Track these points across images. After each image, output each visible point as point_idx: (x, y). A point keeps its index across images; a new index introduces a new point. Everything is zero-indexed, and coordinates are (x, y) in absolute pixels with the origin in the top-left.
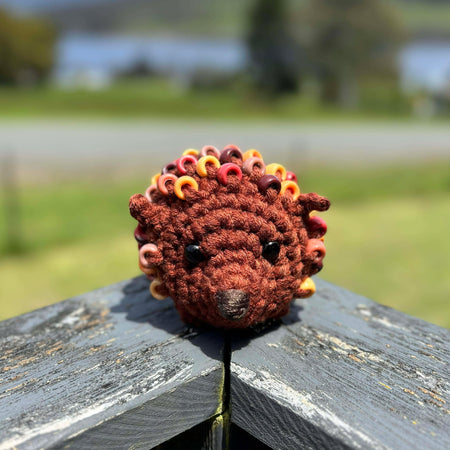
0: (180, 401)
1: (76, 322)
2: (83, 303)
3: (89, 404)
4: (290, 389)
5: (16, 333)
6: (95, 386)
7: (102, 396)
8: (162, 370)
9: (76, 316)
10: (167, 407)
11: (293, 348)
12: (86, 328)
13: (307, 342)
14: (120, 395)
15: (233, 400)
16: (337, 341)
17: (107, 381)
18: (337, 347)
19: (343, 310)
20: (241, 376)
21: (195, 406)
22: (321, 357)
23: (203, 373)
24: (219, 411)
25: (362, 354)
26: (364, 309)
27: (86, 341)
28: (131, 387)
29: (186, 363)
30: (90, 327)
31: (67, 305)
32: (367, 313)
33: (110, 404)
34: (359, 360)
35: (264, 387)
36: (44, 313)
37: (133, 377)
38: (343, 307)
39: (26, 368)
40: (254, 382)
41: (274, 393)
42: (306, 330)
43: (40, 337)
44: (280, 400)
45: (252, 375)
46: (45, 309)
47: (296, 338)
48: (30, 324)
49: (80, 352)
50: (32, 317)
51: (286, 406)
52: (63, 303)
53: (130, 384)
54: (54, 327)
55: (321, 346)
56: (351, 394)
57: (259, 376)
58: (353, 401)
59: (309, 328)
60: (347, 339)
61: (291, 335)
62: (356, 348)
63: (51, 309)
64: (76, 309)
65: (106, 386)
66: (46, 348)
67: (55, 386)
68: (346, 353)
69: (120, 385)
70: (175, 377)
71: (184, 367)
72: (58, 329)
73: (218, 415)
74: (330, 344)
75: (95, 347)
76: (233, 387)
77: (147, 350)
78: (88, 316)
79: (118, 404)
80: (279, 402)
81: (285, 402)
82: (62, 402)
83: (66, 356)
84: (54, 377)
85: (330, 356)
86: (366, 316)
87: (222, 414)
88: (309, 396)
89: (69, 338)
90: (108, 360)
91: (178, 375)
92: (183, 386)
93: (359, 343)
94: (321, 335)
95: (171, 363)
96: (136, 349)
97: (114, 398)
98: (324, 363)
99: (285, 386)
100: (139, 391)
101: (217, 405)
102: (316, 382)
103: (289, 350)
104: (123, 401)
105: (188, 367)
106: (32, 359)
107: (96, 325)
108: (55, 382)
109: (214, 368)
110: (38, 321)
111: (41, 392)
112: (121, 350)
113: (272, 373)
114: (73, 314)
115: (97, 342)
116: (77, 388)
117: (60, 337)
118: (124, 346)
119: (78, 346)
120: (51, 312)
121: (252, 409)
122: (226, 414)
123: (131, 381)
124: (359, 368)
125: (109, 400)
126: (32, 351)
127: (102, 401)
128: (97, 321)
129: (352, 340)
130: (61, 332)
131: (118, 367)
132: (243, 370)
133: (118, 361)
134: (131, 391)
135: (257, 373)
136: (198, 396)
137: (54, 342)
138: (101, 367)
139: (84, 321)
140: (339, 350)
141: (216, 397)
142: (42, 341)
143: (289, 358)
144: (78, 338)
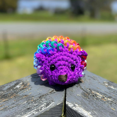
0: (51, 113)
1: (20, 87)
2: (22, 81)
3: (23, 115)
4: (84, 110)
5: (2, 91)
6: (25, 109)
7: (27, 112)
8: (45, 104)
9: (20, 85)
10: (47, 115)
12: (23, 89)
13: (89, 94)
14: (32, 112)
15: (67, 112)
16: (98, 94)
17: (28, 107)
18: (98, 96)
19: (100, 83)
20: (69, 106)
21: (55, 114)
22: (93, 99)
23: (58, 104)
24: (63, 115)
25: (106, 98)
26: (106, 83)
27: (23, 93)
28: (36, 109)
29: (53, 101)
30: (24, 89)
31: (17, 81)
32: (107, 84)
33: (29, 115)
34: (105, 100)
35: (76, 109)
36: (11, 84)
37: (36, 106)
38: (99, 82)
39: (5, 102)
40: (73, 108)
41: (79, 111)
42: (88, 90)
43: (9, 92)
44: (81, 114)
45: (72, 105)
47: (85, 93)
49: (21, 97)
50: (6, 85)
51: (83, 116)
53: (35, 108)
54: (13, 89)
55: (93, 95)
56: (103, 112)
57: (75, 106)
58: (104, 114)
59: (90, 89)
60: (101, 93)
62: (104, 96)
63: (13, 83)
64: (20, 83)
65: (28, 109)
66: (11, 96)
67: (13, 109)
68: (101, 98)
69: (33, 108)
70: (49, 106)
71: (52, 103)
72: (14, 89)
73: (62, 116)
74: (96, 95)
75: (25, 95)
76: (67, 109)
77: (41, 97)
78: (23, 85)
79: (32, 115)
80: (81, 115)
81: (82, 115)
82: (15, 114)
83: (17, 98)
84: (13, 106)
85: (96, 99)
86: (106, 85)
87: (63, 116)
88: (90, 113)
89: (18, 92)
90: (29, 100)
91: (50, 105)
92: (52, 109)
93: (105, 94)
94: (93, 92)
95: (48, 101)
96: (37, 96)
97: (31, 113)
98: (94, 101)
99: (82, 109)
100: (38, 110)
101: (62, 113)
102: (92, 108)
103: (84, 97)
104: (33, 114)
105: (53, 103)
106: (6, 99)
107: (26, 88)
108: (13, 107)
109: (61, 103)
110: (8, 87)
111: (8, 111)
112: (33, 96)
113: (78, 105)
114: (19, 85)
115: (26, 94)
116: (19, 110)
117: (15, 92)
119: (20, 95)
120: (13, 84)
121: (72, 115)
122: (65, 116)
123: (36, 107)
124: (105, 103)
125: (29, 114)
126: (6, 97)
127: (27, 114)
128: (26, 87)
129: (103, 93)
130: (15, 90)
131: (32, 103)
132: (70, 103)
133: (32, 101)
134: (36, 111)
136: (56, 111)
137: (13, 93)
138: (27, 102)
139: (22, 87)
140: (99, 97)
141: (62, 111)
142: (10, 93)
143: (84, 100)
144: (20, 93)
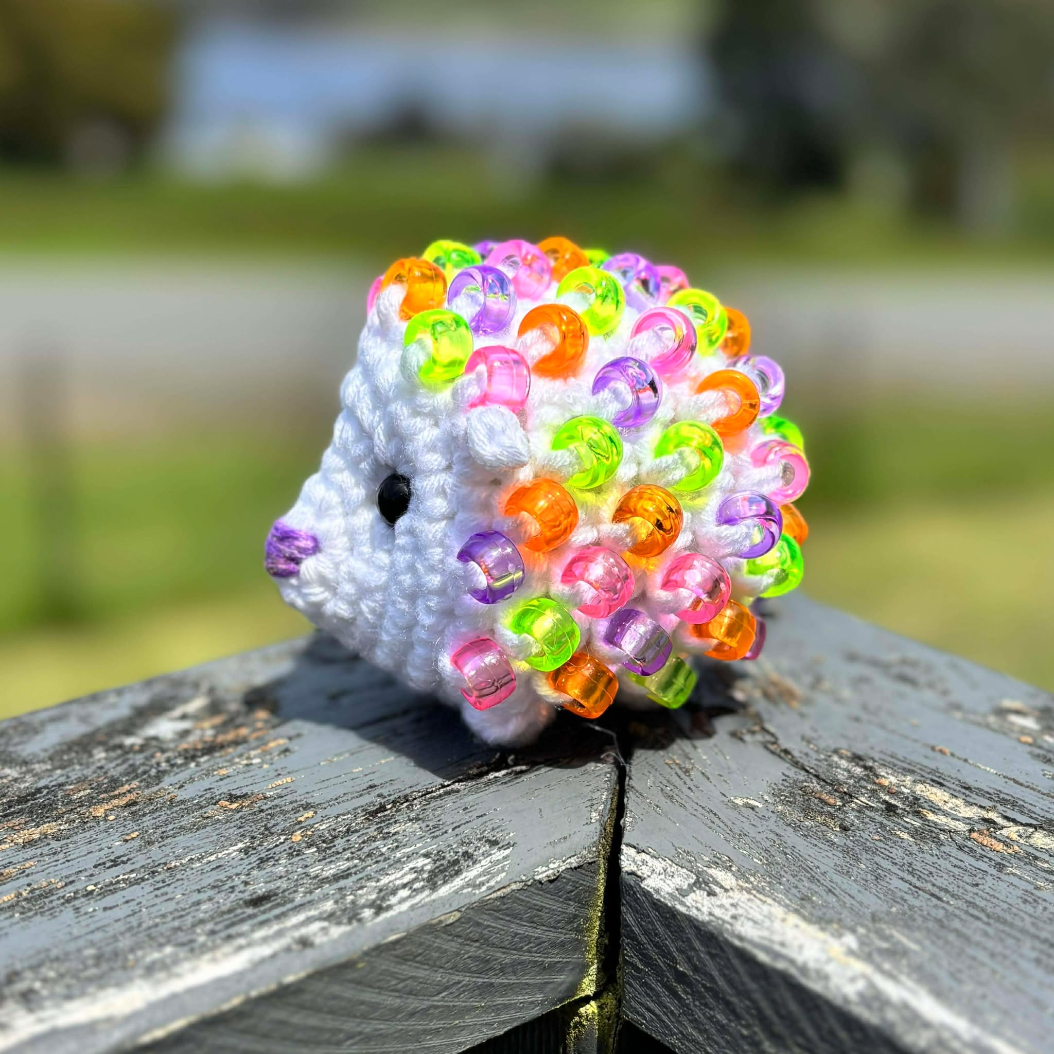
0: (473, 950)
1: (185, 734)
2: (204, 687)
3: (204, 949)
4: (793, 919)
5: (9, 761)
6: (225, 901)
7: (245, 927)
8: (420, 862)
9: (184, 717)
10: (435, 966)
11: (807, 811)
12: (210, 749)
13: (848, 796)
14: (297, 927)
15: (629, 953)
16: (937, 795)
17: (261, 888)
18: (935, 809)
19: (958, 715)
20: (651, 884)
21: (515, 967)
22: (888, 836)
23: (543, 874)
24: (588, 987)
25: (1012, 831)
26: (1018, 712)
27: (206, 783)
28: (329, 906)
29: (494, 843)
30: (222, 747)
31: (158, 688)
32: (1030, 723)
33: (266, 951)
34: (1000, 847)
35: (718, 912)
36: (93, 709)
37: (337, 878)
38: (957, 707)
39: (30, 852)
40: (689, 900)
41: (746, 929)
42: (844, 763)
43: (76, 772)
44: (767, 950)
45: (683, 879)
46: (94, 698)
47: (815, 785)
48: (52, 737)
49: (188, 811)
50: (54, 720)
51: (780, 965)
52: (149, 683)
53: (326, 897)
54: (121, 746)
55: (890, 809)
56: (977, 938)
57: (702, 883)
58: (982, 956)
59: (857, 758)
60: (966, 790)
61: (802, 776)
62: (992, 815)
63: (112, 699)
64: (185, 701)
65: (257, 902)
66: (91, 801)
67: (109, 900)
68: (962, 827)
69: (299, 898)
70: (458, 882)
71: (486, 855)
72: (128, 750)
73: (586, 1000)
74: (915, 805)
75: (232, 798)
76: (628, 917)
77: (382, 808)
78: (218, 720)
79: (288, 949)
80: (762, 957)
81: (777, 956)
82: (125, 943)
83: (148, 821)
84: (107, 876)
85: (915, 833)
86: (1024, 731)
87: (596, 996)
88: (850, 940)
89: (160, 775)
90: (268, 832)
91: (471, 873)
92: (482, 906)
93: (1004, 802)
94: (889, 779)
95: (449, 843)
96: (349, 806)
97: (280, 934)
98: (897, 853)
99: (778, 911)
100: (352, 915)
101: (584, 969)
102: (872, 902)
103: (797, 815)
104: (305, 943)
105: (498, 855)
106: (49, 828)
107: (236, 743)
108: (110, 889)
109: (574, 862)
110: (74, 729)
111: (68, 914)
112: (307, 807)
113: (741, 875)
114: (178, 712)
115: (237, 785)
116: (171, 906)
117: (132, 772)
118: (316, 798)
119: (182, 795)
120: (114, 706)
121: (681, 978)
122: (609, 999)
123: (328, 888)
124: (1000, 867)
125: (265, 940)
126: (50, 806)
127: (242, 941)
128: (244, 731)
129: (980, 792)
130: (139, 759)
131: (294, 853)
132: (659, 865)
133: (297, 837)
134: (330, 917)
135: (698, 874)
136: (526, 939)
137: (115, 783)
138: (246, 851)
139: (207, 731)
140: (942, 820)
141: (579, 946)
142: (81, 780)
143: (792, 838)
144: (183, 776)
